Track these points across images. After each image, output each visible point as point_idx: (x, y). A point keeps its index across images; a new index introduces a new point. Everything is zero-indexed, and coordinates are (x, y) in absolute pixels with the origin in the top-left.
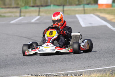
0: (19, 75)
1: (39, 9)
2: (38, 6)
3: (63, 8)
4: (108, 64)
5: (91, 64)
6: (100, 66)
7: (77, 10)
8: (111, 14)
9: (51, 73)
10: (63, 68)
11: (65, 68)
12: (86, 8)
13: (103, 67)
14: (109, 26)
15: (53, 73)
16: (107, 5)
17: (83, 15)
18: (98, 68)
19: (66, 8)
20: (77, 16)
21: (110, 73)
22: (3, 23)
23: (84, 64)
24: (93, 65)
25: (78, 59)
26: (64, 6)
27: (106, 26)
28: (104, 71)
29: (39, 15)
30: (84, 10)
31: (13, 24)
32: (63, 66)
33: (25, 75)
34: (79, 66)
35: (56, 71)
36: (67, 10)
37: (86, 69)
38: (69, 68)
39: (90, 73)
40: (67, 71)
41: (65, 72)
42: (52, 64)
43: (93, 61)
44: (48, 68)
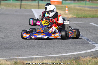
3: (21, 3)
4: (57, 52)
5: (43, 52)
6: (50, 54)
7: (32, 5)
8: (61, 10)
9: (10, 58)
10: (19, 54)
11: (21, 54)
12: (40, 4)
13: (53, 55)
15: (11, 58)
16: (58, 2)
17: (37, 10)
18: (50, 55)
19: (23, 3)
20: (33, 10)
21: (59, 60)
23: (37, 51)
24: (45, 52)
25: (32, 47)
26: (21, 1)
28: (54, 58)
30: (39, 5)
32: (20, 52)
34: (33, 53)
35: (13, 56)
36: (24, 5)
37: (39, 56)
38: (25, 54)
39: (43, 59)
40: (23, 57)
41: (21, 57)
42: (10, 50)
43: (45, 49)
44: (6, 53)
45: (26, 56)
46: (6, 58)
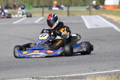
0: (21, 78)
1: (43, 9)
2: (41, 7)
4: (114, 67)
5: (96, 67)
6: (105, 70)
7: (82, 11)
8: (118, 16)
9: (55, 76)
10: (67, 72)
11: (69, 71)
13: (109, 71)
14: (116, 28)
15: (56, 76)
16: (114, 7)
17: (88, 17)
18: (104, 71)
19: (71, 9)
20: (83, 17)
21: (116, 76)
22: (6, 23)
23: (89, 67)
24: (98, 68)
25: (83, 62)
26: (69, 7)
27: (112, 28)
28: (110, 74)
29: (43, 16)
30: (90, 11)
31: (16, 25)
32: (67, 69)
33: (27, 78)
34: (83, 69)
37: (91, 72)
38: (73, 71)
39: (95, 77)
40: (71, 74)
41: (69, 75)
42: (56, 67)
43: (98, 64)
44: (51, 71)
45: (75, 74)
46: (50, 76)
